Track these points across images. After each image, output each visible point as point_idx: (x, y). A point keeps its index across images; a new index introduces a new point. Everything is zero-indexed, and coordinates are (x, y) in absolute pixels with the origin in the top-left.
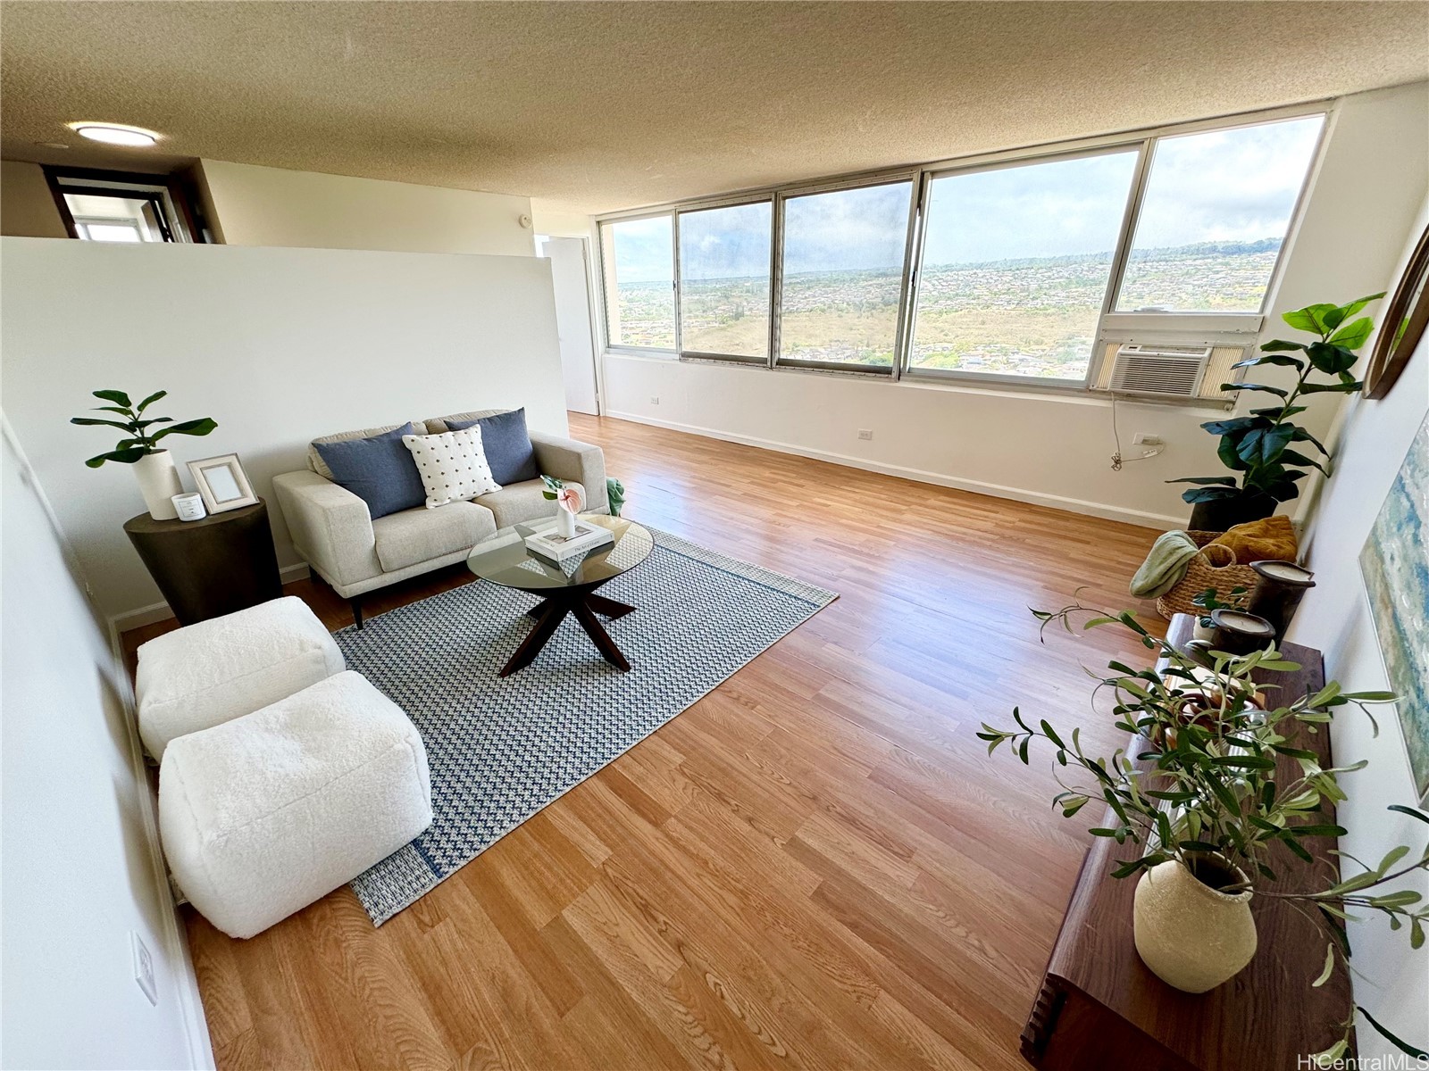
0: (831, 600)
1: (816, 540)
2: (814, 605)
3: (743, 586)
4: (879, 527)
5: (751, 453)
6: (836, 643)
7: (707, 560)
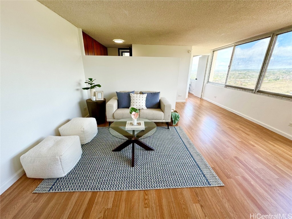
0: (218, 185)
1: (236, 157)
2: (209, 183)
3: (189, 160)
4: (275, 166)
5: (238, 118)
6: (202, 206)
7: (188, 146)
